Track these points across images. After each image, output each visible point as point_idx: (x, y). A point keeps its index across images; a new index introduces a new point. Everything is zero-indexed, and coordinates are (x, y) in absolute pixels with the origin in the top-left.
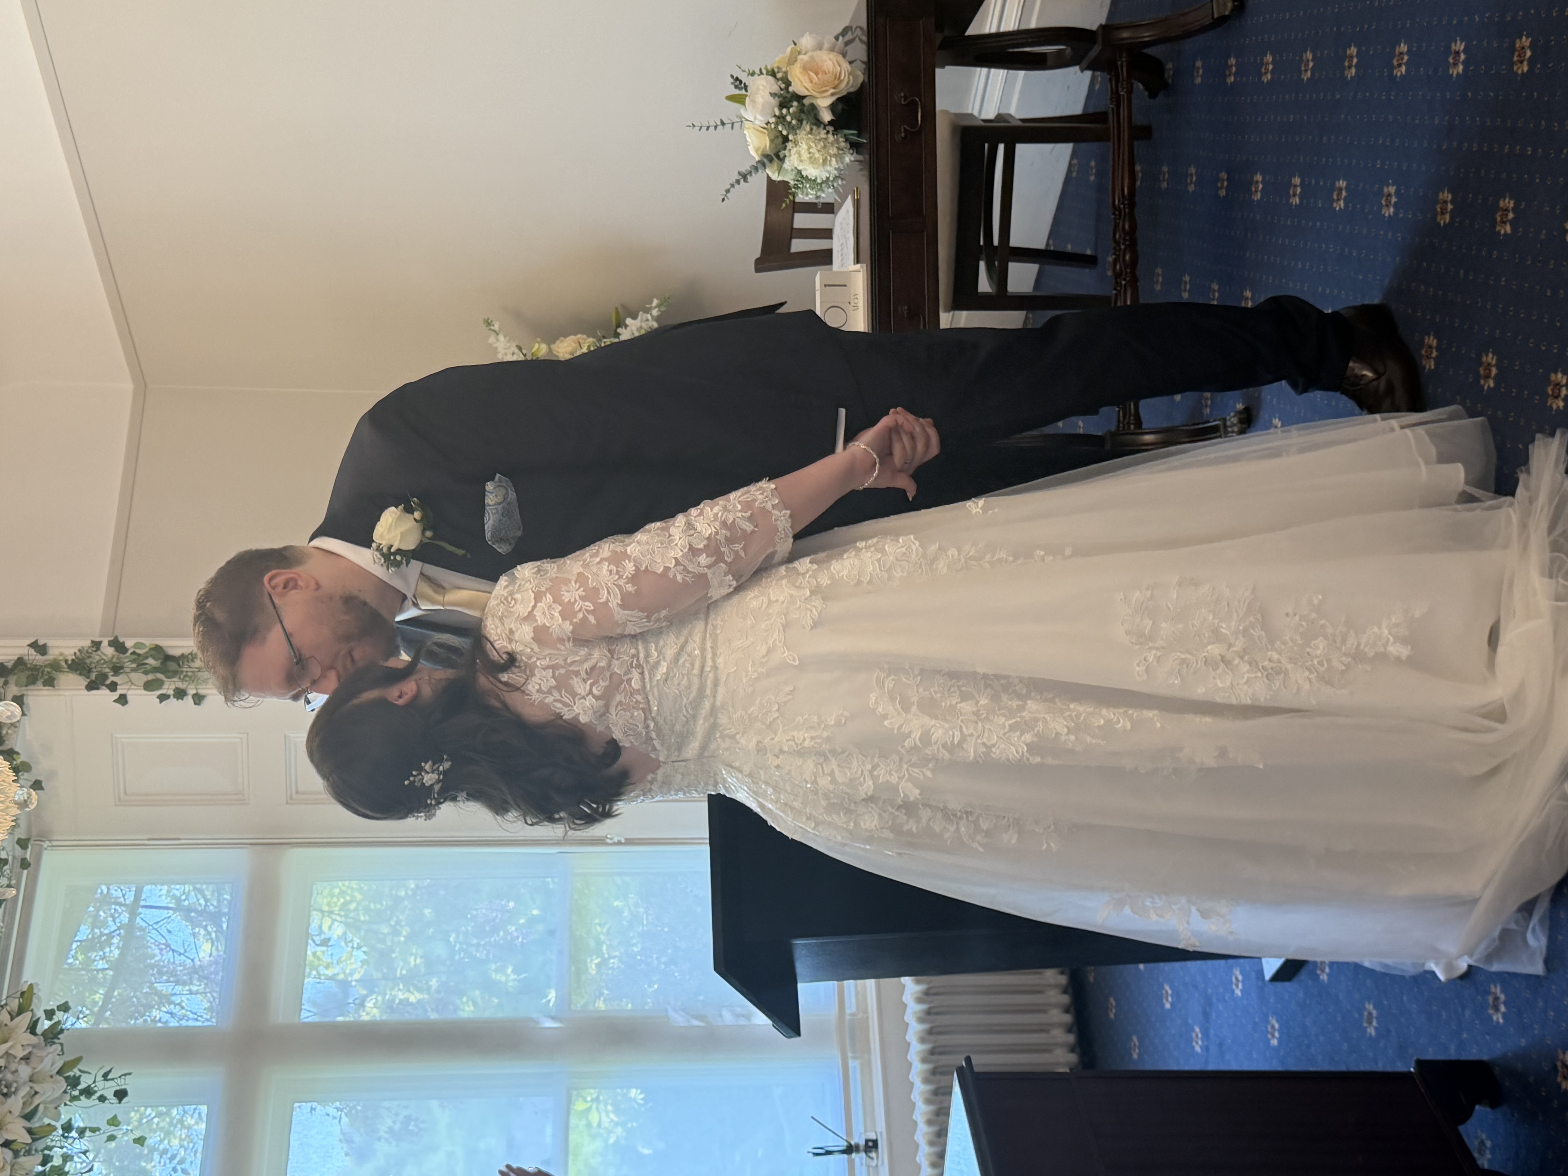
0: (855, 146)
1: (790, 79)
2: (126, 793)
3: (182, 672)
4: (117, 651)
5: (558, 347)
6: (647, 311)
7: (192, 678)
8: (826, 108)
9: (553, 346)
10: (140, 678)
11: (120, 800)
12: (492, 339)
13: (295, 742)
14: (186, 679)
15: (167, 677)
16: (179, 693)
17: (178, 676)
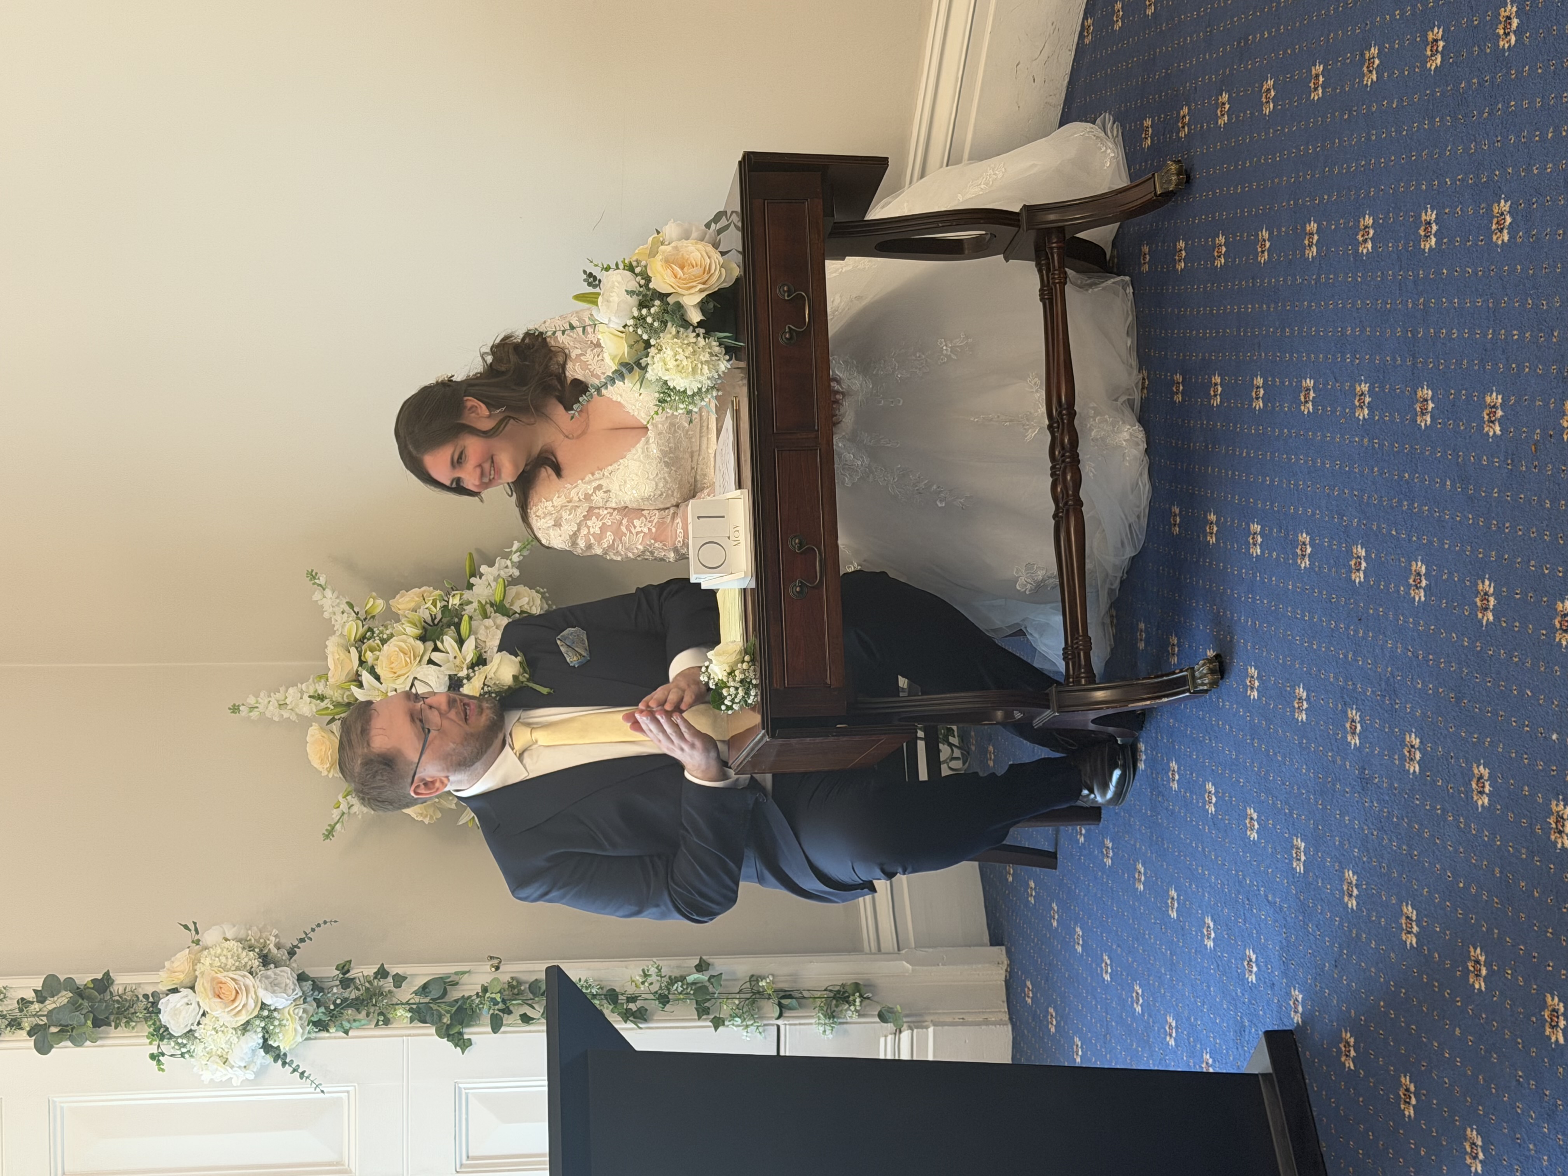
0: (730, 351)
1: (650, 275)
5: (399, 604)
8: (694, 306)
9: (391, 601)
13: (62, 1108)
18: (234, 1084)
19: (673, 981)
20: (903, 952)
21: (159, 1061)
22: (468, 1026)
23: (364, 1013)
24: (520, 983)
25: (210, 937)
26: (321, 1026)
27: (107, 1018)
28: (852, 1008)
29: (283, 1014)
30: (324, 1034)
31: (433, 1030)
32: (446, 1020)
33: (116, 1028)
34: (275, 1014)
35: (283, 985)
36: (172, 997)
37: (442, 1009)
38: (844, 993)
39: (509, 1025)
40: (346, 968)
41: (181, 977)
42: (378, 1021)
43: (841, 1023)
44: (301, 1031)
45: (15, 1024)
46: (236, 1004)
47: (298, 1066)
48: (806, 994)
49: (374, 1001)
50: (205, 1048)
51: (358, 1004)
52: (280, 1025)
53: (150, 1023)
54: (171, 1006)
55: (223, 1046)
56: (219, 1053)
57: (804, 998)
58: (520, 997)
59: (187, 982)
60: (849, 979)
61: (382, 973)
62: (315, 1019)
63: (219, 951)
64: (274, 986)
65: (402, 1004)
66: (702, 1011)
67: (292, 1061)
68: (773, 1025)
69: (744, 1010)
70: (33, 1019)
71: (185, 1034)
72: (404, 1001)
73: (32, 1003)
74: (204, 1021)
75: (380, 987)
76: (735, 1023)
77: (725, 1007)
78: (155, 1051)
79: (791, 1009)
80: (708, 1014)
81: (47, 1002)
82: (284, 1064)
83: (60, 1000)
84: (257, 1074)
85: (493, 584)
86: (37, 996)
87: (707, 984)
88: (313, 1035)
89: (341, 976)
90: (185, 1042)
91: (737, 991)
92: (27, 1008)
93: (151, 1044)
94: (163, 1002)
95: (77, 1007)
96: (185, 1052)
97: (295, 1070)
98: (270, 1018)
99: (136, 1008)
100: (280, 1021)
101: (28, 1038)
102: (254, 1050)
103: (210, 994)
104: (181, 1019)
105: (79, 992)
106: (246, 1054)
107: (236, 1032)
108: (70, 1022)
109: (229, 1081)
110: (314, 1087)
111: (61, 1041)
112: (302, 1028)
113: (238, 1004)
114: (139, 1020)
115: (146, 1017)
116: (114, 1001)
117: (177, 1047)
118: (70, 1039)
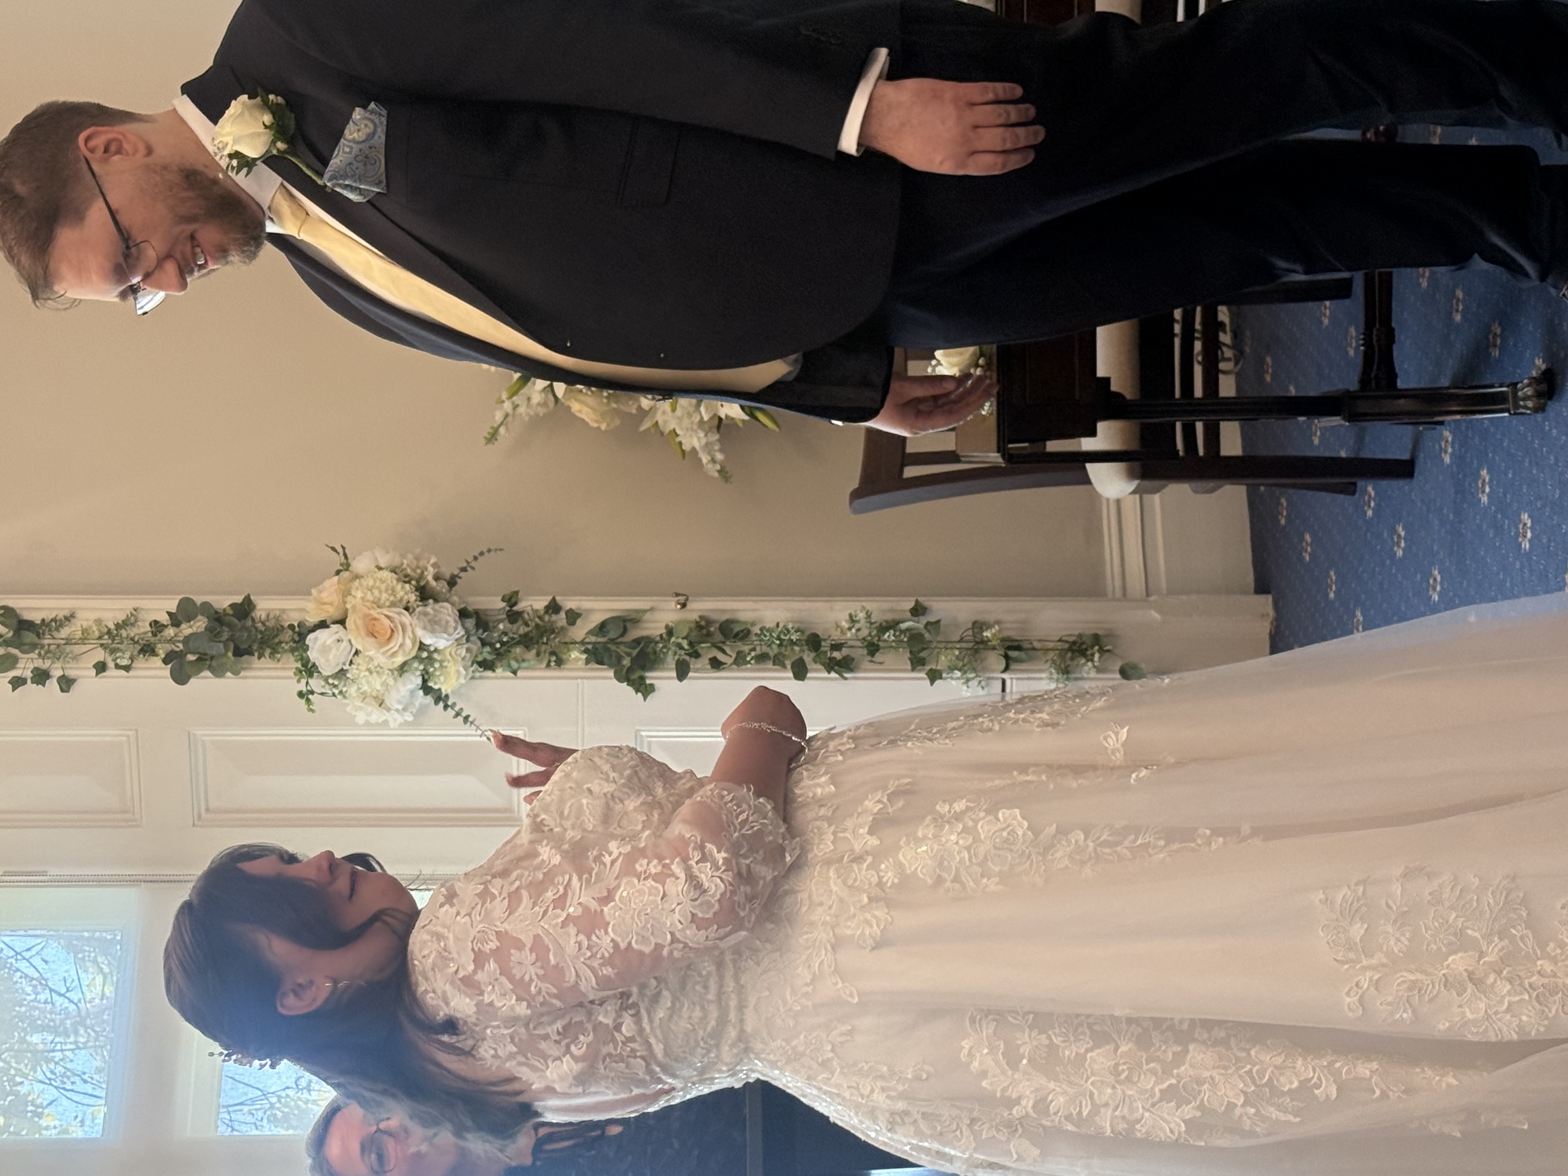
7: (57, 654)
13: (203, 741)
14: (49, 655)
15: (22, 652)
16: (38, 675)
17: (37, 651)
18: (392, 725)
19: (883, 628)
20: (1152, 598)
21: (308, 700)
22: (652, 669)
23: (534, 652)
24: (710, 622)
25: (360, 564)
26: (487, 665)
27: (250, 647)
28: (1090, 664)
29: (444, 655)
30: (489, 673)
31: (611, 673)
32: (626, 662)
33: (259, 658)
34: (436, 656)
35: (443, 622)
36: (321, 635)
37: (622, 650)
38: (1083, 643)
39: (697, 670)
40: (513, 600)
41: (330, 612)
42: (549, 661)
43: (1076, 679)
44: (464, 672)
45: (148, 650)
46: (392, 645)
47: (462, 709)
48: (1037, 645)
49: (545, 640)
50: (359, 689)
51: (527, 641)
52: (441, 666)
53: (296, 654)
54: (319, 643)
55: (379, 688)
56: (374, 694)
57: (1034, 649)
58: (710, 639)
59: (337, 616)
60: (1089, 629)
61: (554, 607)
62: (480, 659)
63: (371, 583)
64: (433, 625)
65: (576, 643)
66: (917, 663)
67: (454, 704)
68: (997, 679)
69: (966, 661)
70: (168, 645)
71: (337, 673)
72: (579, 640)
73: (166, 626)
74: (357, 660)
75: (552, 623)
76: (954, 676)
77: (943, 658)
78: (304, 690)
79: (1018, 661)
80: (924, 665)
81: (183, 626)
82: (446, 707)
83: (198, 624)
84: (415, 716)
86: (171, 619)
87: (924, 631)
88: (478, 674)
89: (508, 608)
90: (336, 683)
91: (957, 638)
92: (161, 632)
93: (299, 681)
94: (311, 636)
95: (215, 636)
96: (336, 692)
97: (458, 714)
98: (430, 660)
99: (281, 637)
100: (441, 662)
101: (163, 665)
102: (412, 692)
103: (363, 632)
104: (331, 657)
105: (217, 618)
106: (404, 697)
107: (393, 674)
108: (208, 652)
109: (385, 723)
110: (479, 732)
111: (200, 671)
112: (465, 668)
113: (394, 645)
114: (285, 651)
115: (292, 650)
116: (256, 628)
117: (327, 686)
118: (210, 668)
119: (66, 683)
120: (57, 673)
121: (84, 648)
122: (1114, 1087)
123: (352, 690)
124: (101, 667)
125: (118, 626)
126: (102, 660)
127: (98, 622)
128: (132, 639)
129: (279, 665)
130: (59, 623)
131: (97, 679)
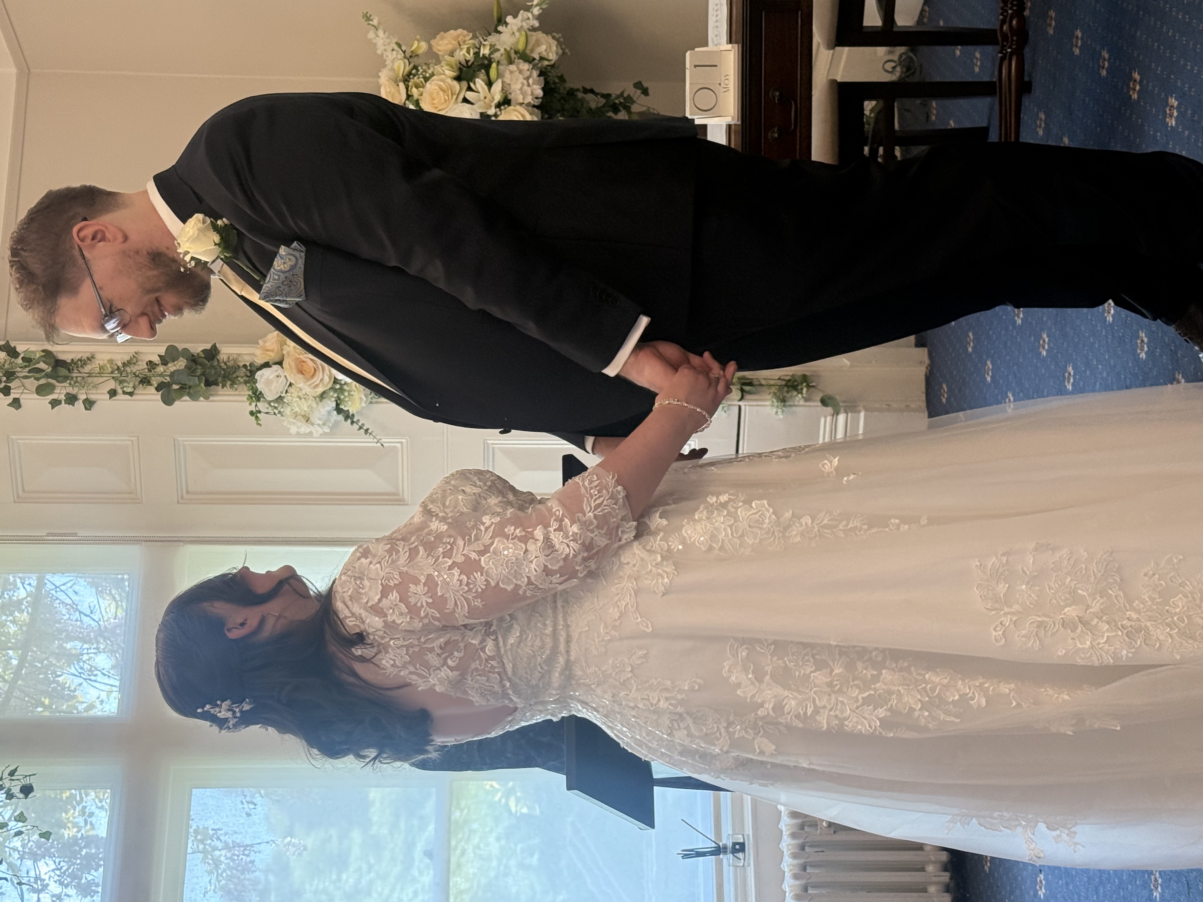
2: (24, 491)
3: (72, 378)
4: (8, 355)
5: (439, 45)
6: (528, 9)
7: (82, 383)
9: (433, 42)
10: (32, 383)
11: (18, 497)
12: (371, 35)
13: (184, 445)
14: (77, 384)
15: (58, 382)
16: (70, 398)
17: (68, 382)
18: (315, 435)
21: (257, 417)
27: (216, 380)
28: (800, 396)
29: (351, 386)
33: (223, 387)
34: (345, 387)
36: (265, 372)
38: (794, 380)
41: (272, 356)
43: (790, 406)
44: (365, 399)
45: (145, 381)
46: (315, 379)
47: (363, 424)
48: (763, 381)
50: (292, 410)
52: (349, 394)
53: (248, 385)
54: (264, 377)
55: (306, 409)
56: (303, 413)
57: (761, 385)
59: (277, 360)
60: (799, 372)
67: (358, 420)
68: (735, 405)
70: (159, 378)
71: (277, 399)
73: (158, 365)
74: (291, 390)
78: (254, 410)
79: (749, 393)
81: (170, 365)
82: (352, 422)
83: (180, 364)
84: (331, 428)
85: (517, 34)
86: (161, 360)
88: (374, 400)
90: (276, 405)
92: (154, 369)
93: (250, 404)
94: (259, 373)
95: (192, 372)
96: (276, 412)
97: (361, 428)
98: (342, 390)
99: (237, 373)
100: (349, 391)
101: (156, 392)
102: (329, 412)
103: (295, 371)
104: (273, 388)
105: (193, 360)
106: (324, 415)
107: (315, 399)
108: (188, 383)
109: (311, 433)
110: (376, 440)
111: (182, 396)
112: (366, 396)
113: (317, 379)
114: (241, 383)
115: (246, 382)
116: (220, 367)
117: (270, 408)
118: (189, 395)
119: (89, 404)
120: (82, 397)
121: (101, 380)
122: (830, 695)
123: (287, 411)
124: (113, 393)
125: (124, 365)
126: (113, 387)
127: (111, 361)
128: (134, 374)
129: (237, 393)
130: (84, 362)
131: (110, 401)
